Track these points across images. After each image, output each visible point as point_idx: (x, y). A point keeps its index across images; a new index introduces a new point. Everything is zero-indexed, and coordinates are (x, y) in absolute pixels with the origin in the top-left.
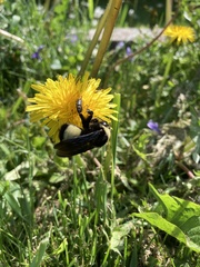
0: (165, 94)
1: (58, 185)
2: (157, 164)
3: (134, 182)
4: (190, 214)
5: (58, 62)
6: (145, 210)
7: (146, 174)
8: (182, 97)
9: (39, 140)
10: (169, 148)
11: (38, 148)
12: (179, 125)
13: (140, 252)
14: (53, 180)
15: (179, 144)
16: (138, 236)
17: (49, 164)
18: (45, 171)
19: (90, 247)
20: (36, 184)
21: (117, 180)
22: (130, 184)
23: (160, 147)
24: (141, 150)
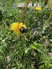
0: (36, 21)
1: (14, 42)
2: (34, 37)
3: (30, 40)
4: (39, 46)
5: (11, 14)
6: (31, 46)
7: (32, 39)
8: (39, 22)
9: (9, 33)
10: (36, 33)
11: (9, 34)
12: (38, 28)
13: (31, 53)
14: (13, 41)
15: (38, 33)
16: (30, 50)
17: (12, 38)
18: (11, 39)
19: (22, 53)
20: (9, 42)
21: (26, 40)
22: (29, 41)
23: (34, 33)
24: (30, 34)
